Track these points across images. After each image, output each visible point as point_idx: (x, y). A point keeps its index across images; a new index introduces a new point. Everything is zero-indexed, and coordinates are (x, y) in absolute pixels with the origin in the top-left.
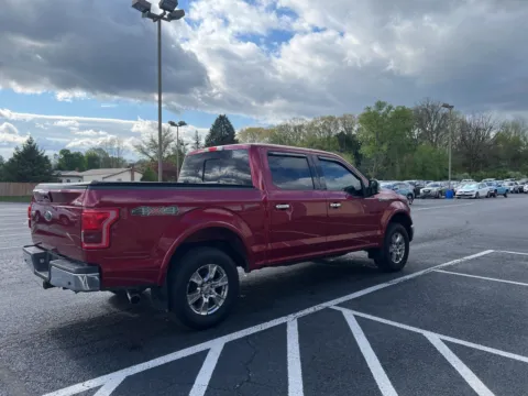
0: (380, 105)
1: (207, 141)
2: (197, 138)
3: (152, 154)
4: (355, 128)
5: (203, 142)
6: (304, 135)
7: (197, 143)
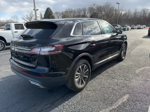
0: (94, 5)
1: (44, 16)
2: (41, 15)
3: (28, 20)
4: (87, 12)
5: (43, 16)
6: (72, 14)
7: (41, 17)
